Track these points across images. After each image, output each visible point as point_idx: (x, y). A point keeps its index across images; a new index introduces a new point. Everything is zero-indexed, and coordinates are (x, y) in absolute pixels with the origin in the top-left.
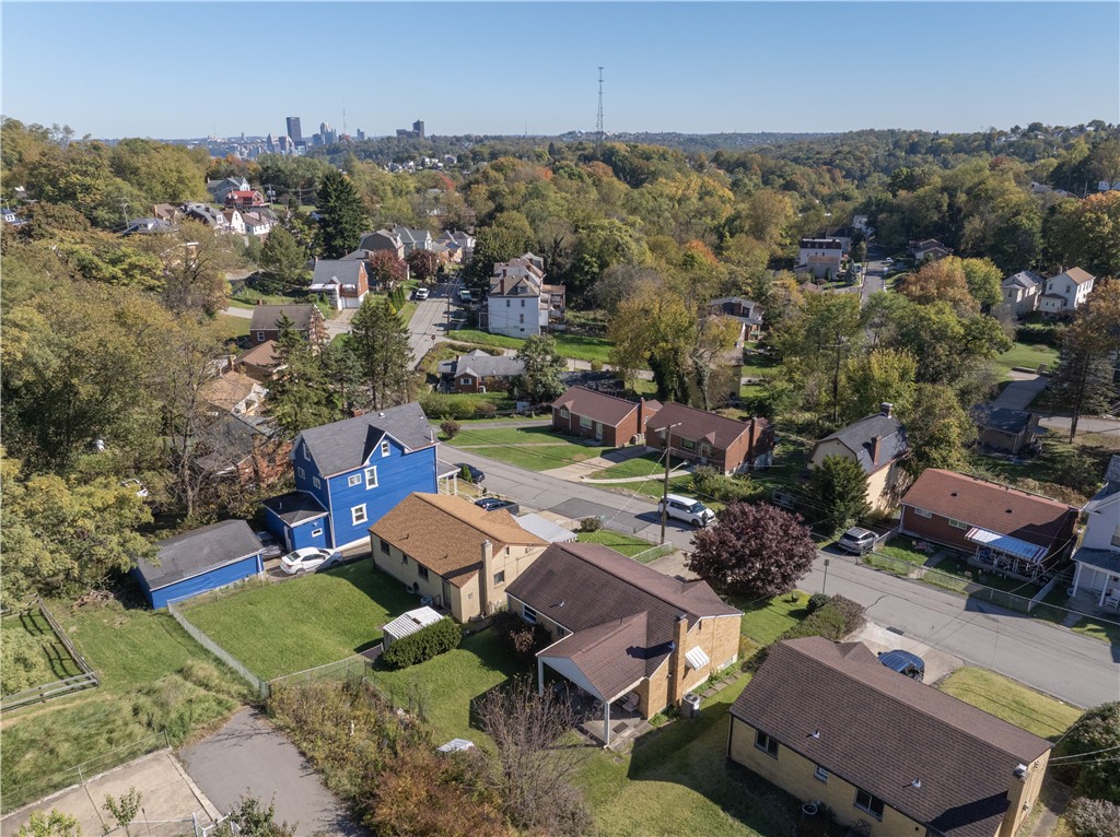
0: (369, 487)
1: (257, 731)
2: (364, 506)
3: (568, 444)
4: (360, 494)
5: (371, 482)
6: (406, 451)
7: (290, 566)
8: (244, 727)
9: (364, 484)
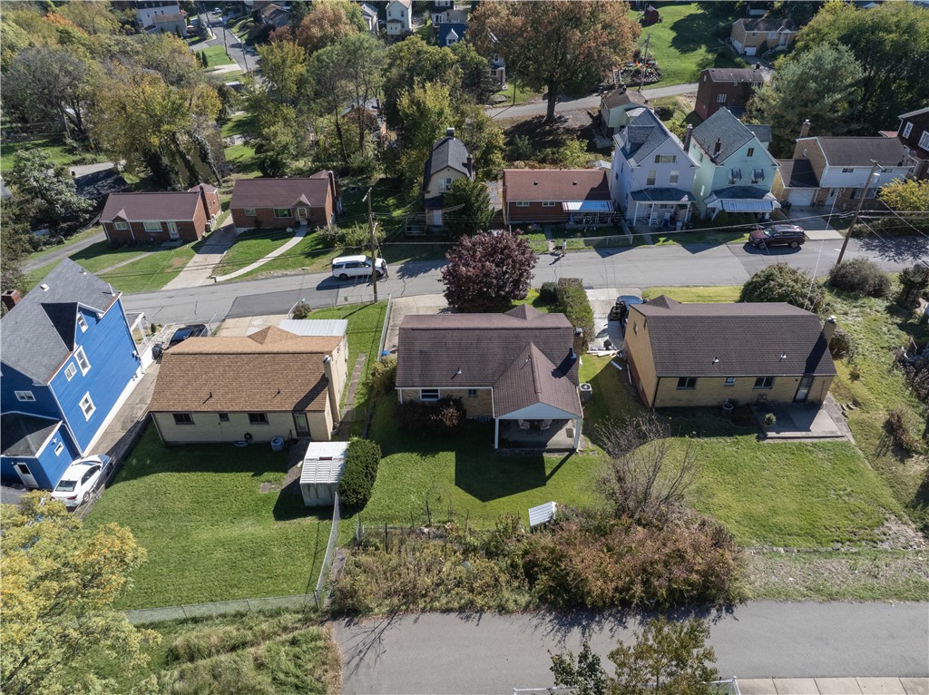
0: (85, 372)
1: (377, 631)
2: (87, 395)
3: (148, 254)
4: (81, 384)
5: (84, 365)
6: (101, 315)
7: (74, 498)
8: (359, 639)
9: (79, 372)
